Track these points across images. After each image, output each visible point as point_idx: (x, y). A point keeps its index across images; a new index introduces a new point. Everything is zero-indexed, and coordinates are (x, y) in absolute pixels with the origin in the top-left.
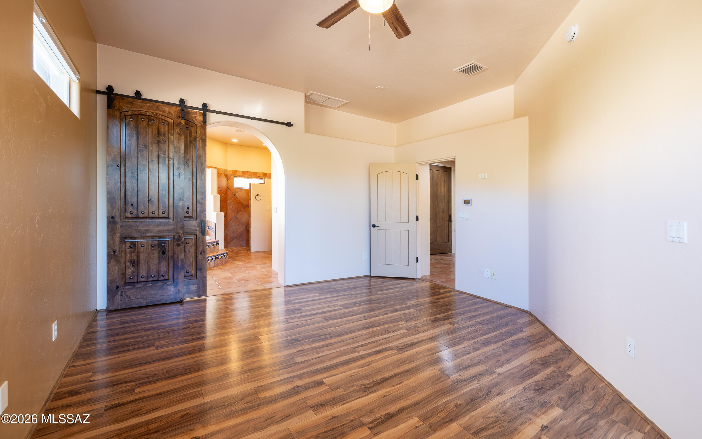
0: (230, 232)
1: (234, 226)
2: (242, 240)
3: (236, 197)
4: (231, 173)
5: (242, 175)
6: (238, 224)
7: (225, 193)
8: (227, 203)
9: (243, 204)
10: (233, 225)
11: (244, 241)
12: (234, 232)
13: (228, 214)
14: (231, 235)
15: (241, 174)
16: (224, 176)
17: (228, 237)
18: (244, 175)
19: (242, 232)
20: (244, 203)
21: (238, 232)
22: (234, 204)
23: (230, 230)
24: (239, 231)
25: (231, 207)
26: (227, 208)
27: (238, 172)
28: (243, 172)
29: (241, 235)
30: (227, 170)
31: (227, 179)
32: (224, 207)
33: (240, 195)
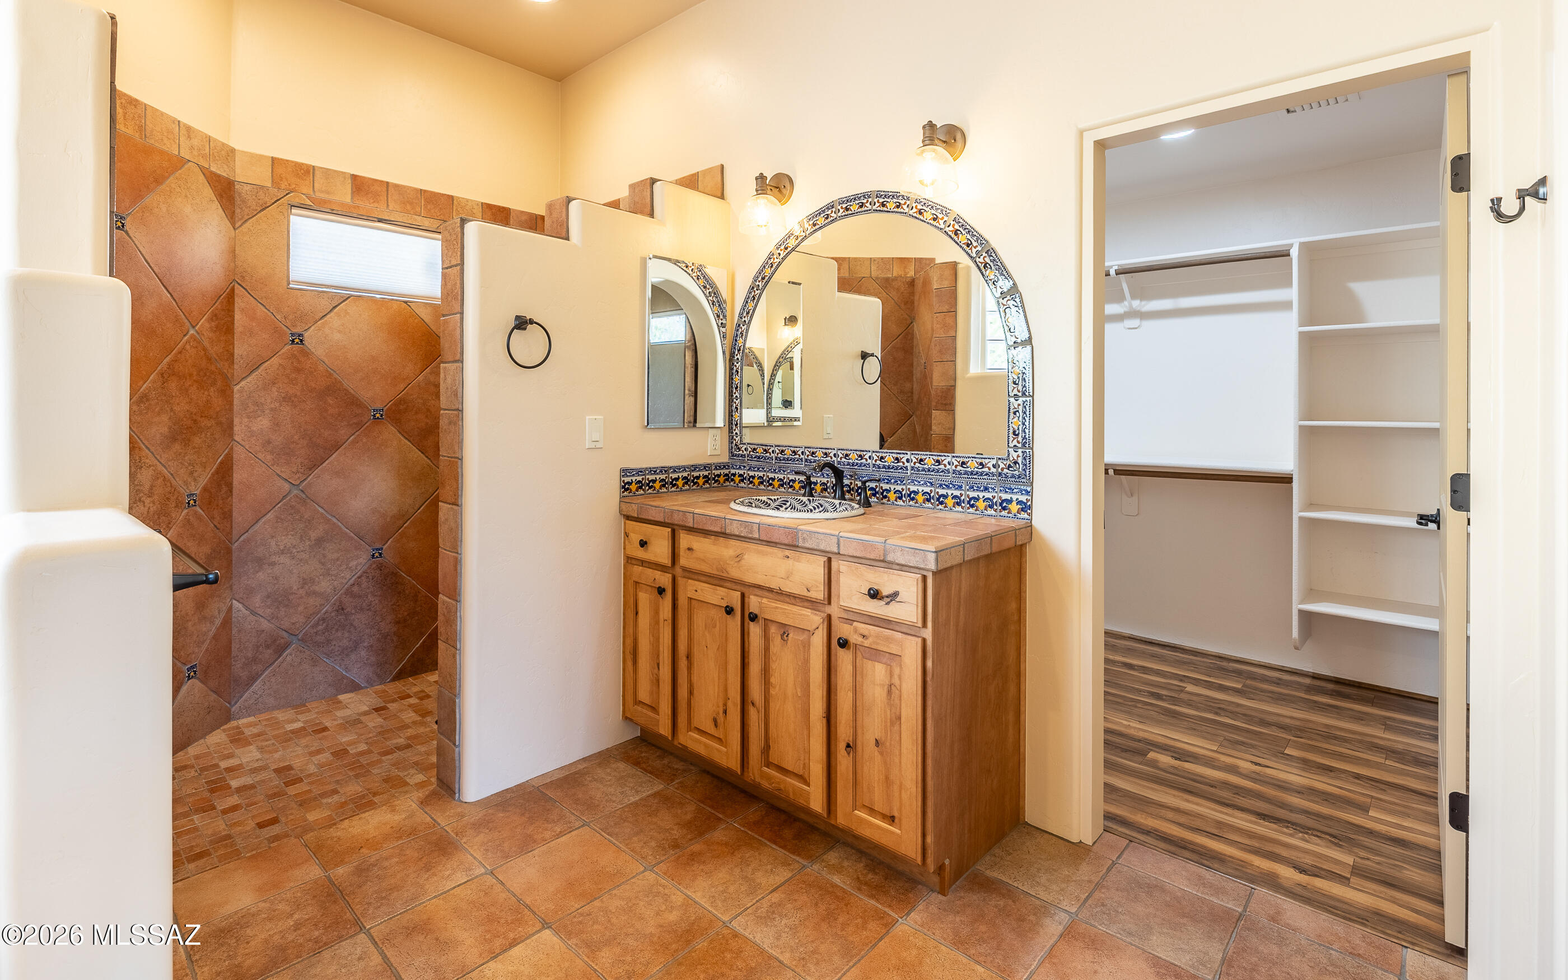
0: (257, 601)
1: (284, 559)
2: (345, 643)
3: (306, 354)
4: (262, 176)
5: (347, 199)
6: (319, 542)
7: (214, 316)
8: (226, 393)
9: (353, 402)
10: (282, 552)
11: (363, 653)
12: (281, 599)
13: (238, 476)
14: (265, 625)
15: (344, 195)
16: (208, 192)
17: (235, 646)
18: (365, 204)
19: (349, 592)
20: (365, 394)
21: (315, 593)
22: (287, 399)
23: (250, 591)
24: (324, 585)
25: (263, 423)
26: (228, 429)
27: (318, 174)
28: (360, 185)
29: (341, 609)
30: (233, 151)
31: (231, 216)
32: (205, 423)
33: (337, 336)
